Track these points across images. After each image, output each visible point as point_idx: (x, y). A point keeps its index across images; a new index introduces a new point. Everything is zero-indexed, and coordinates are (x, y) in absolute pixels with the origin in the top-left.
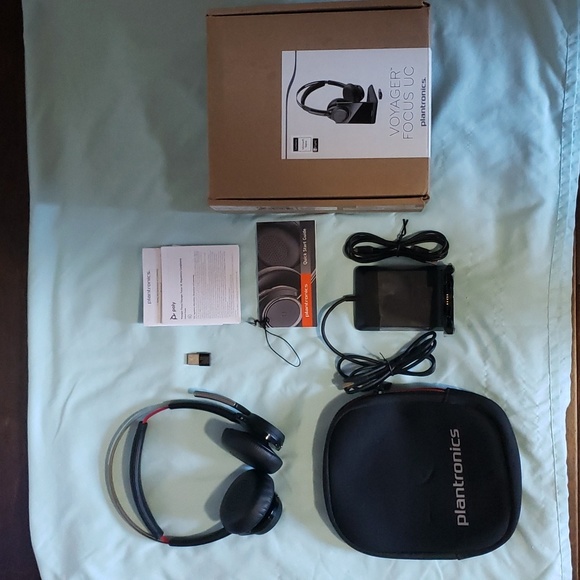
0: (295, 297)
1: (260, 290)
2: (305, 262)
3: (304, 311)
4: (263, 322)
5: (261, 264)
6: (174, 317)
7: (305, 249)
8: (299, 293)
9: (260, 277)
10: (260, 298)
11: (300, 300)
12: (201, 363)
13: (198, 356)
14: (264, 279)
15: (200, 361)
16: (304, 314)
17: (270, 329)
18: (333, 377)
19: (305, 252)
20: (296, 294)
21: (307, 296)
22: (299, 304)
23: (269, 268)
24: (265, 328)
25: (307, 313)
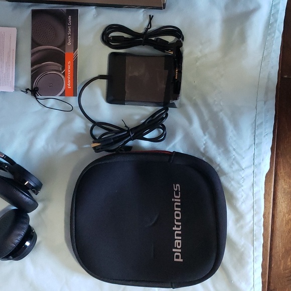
0: (60, 72)
1: (33, 64)
2: (69, 43)
3: (67, 83)
4: (34, 91)
5: (34, 44)
7: (69, 33)
8: (63, 68)
9: (33, 54)
10: (32, 71)
11: (64, 74)
14: (36, 56)
16: (67, 86)
17: (39, 97)
19: (69, 35)
20: (61, 69)
21: (69, 71)
22: (63, 77)
23: (40, 47)
24: (35, 96)
25: (69, 85)
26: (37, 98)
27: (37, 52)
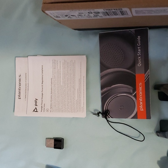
0: (131, 94)
1: (102, 87)
2: (140, 64)
3: (139, 105)
4: (105, 114)
5: (103, 67)
6: (35, 110)
7: (139, 54)
8: (134, 90)
9: (102, 78)
10: (102, 94)
11: (135, 96)
12: (56, 147)
13: (53, 141)
14: (105, 79)
15: (55, 145)
16: (139, 108)
17: (110, 119)
18: (159, 159)
19: (139, 56)
20: (131, 91)
21: (141, 93)
22: (134, 99)
23: (109, 70)
24: (106, 118)
25: (141, 107)
26: (108, 121)
27: (106, 75)
